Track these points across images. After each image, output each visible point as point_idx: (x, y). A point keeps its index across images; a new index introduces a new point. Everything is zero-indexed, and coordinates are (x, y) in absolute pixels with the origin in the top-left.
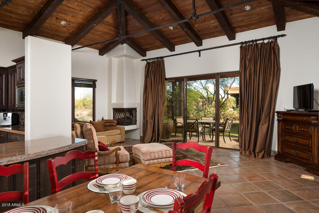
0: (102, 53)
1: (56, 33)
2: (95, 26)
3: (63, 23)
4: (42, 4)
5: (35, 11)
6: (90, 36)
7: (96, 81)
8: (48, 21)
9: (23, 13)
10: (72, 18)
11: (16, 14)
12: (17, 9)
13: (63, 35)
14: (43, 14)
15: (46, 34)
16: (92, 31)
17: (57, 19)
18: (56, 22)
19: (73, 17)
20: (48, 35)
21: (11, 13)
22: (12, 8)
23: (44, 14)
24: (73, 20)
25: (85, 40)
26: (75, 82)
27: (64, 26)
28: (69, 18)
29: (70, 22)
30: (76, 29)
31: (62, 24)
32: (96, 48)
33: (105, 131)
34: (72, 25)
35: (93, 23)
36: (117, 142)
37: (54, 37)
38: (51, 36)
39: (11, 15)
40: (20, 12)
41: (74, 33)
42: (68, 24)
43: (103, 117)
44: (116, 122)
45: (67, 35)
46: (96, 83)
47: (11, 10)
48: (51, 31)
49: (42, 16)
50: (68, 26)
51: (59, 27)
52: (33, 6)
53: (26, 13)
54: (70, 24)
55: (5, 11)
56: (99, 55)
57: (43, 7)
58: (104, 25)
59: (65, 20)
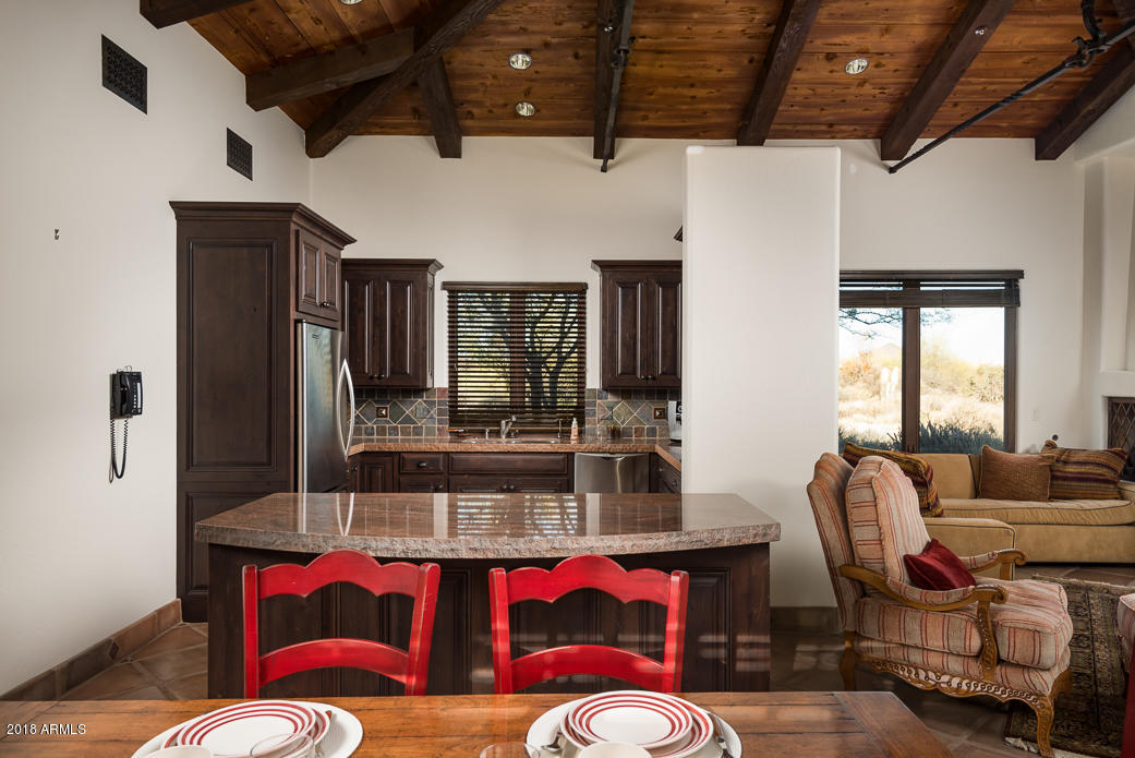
0: (1048, 147)
1: (843, 111)
2: (983, 39)
3: (856, 66)
4: (769, 25)
5: (756, 56)
6: (980, 84)
7: (1020, 274)
8: (796, 75)
9: (721, 75)
10: (887, 36)
11: (704, 84)
12: (704, 66)
13: (867, 112)
14: (776, 57)
15: (808, 127)
16: (974, 66)
17: (830, 57)
18: (832, 72)
19: (887, 30)
20: (814, 128)
21: (692, 86)
22: (690, 68)
23: (778, 55)
24: (889, 43)
25: (958, 108)
26: (922, 288)
27: (862, 81)
28: (872, 40)
29: (882, 54)
30: (913, 77)
31: (851, 72)
32: (1018, 132)
33: (1051, 498)
34: (891, 64)
35: (972, 28)
36: (1029, 559)
37: (837, 128)
38: (823, 128)
39: (693, 92)
40: (713, 74)
41: (907, 94)
42: (877, 66)
43: (1055, 437)
44: (1120, 466)
45: (883, 108)
46: (1022, 283)
47: (688, 77)
48: (822, 110)
49: (774, 64)
50: (876, 71)
51: (847, 86)
52: (745, 40)
53: (730, 72)
54: (883, 62)
55: (675, 87)
56: (1037, 159)
57: (776, 30)
58: (1035, 20)
59: (862, 53)
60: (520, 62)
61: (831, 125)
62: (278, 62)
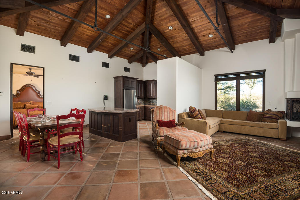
1: (216, 43)
7: (265, 70)
17: (204, 36)
27: (213, 38)
28: (209, 31)
42: (215, 35)
56: (269, 43)
60: (159, 50)
61: (217, 46)
62: (130, 58)
